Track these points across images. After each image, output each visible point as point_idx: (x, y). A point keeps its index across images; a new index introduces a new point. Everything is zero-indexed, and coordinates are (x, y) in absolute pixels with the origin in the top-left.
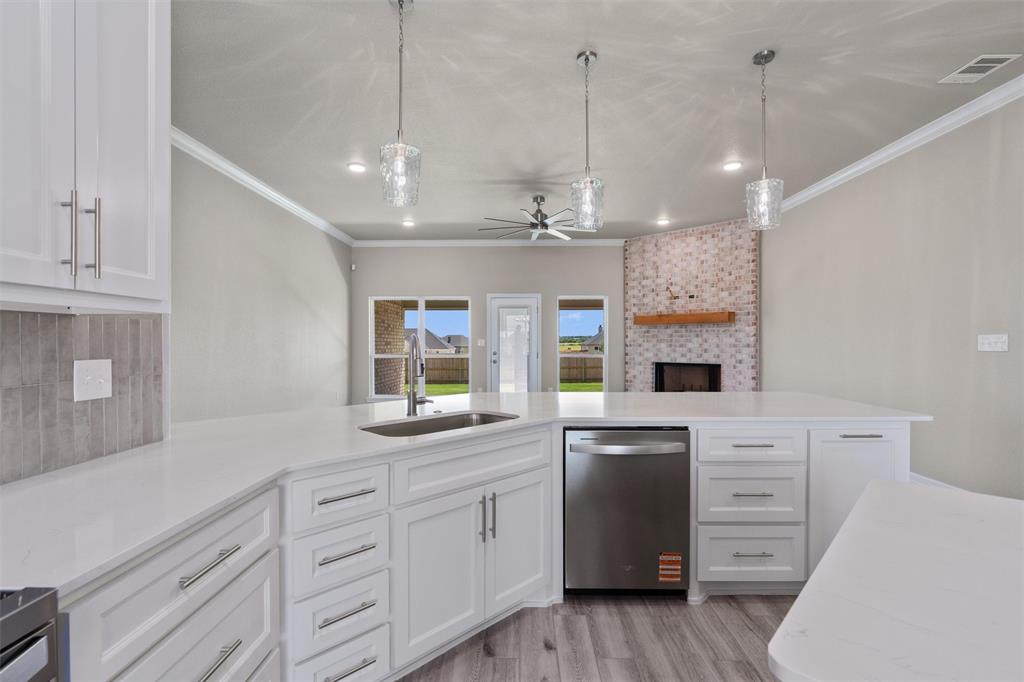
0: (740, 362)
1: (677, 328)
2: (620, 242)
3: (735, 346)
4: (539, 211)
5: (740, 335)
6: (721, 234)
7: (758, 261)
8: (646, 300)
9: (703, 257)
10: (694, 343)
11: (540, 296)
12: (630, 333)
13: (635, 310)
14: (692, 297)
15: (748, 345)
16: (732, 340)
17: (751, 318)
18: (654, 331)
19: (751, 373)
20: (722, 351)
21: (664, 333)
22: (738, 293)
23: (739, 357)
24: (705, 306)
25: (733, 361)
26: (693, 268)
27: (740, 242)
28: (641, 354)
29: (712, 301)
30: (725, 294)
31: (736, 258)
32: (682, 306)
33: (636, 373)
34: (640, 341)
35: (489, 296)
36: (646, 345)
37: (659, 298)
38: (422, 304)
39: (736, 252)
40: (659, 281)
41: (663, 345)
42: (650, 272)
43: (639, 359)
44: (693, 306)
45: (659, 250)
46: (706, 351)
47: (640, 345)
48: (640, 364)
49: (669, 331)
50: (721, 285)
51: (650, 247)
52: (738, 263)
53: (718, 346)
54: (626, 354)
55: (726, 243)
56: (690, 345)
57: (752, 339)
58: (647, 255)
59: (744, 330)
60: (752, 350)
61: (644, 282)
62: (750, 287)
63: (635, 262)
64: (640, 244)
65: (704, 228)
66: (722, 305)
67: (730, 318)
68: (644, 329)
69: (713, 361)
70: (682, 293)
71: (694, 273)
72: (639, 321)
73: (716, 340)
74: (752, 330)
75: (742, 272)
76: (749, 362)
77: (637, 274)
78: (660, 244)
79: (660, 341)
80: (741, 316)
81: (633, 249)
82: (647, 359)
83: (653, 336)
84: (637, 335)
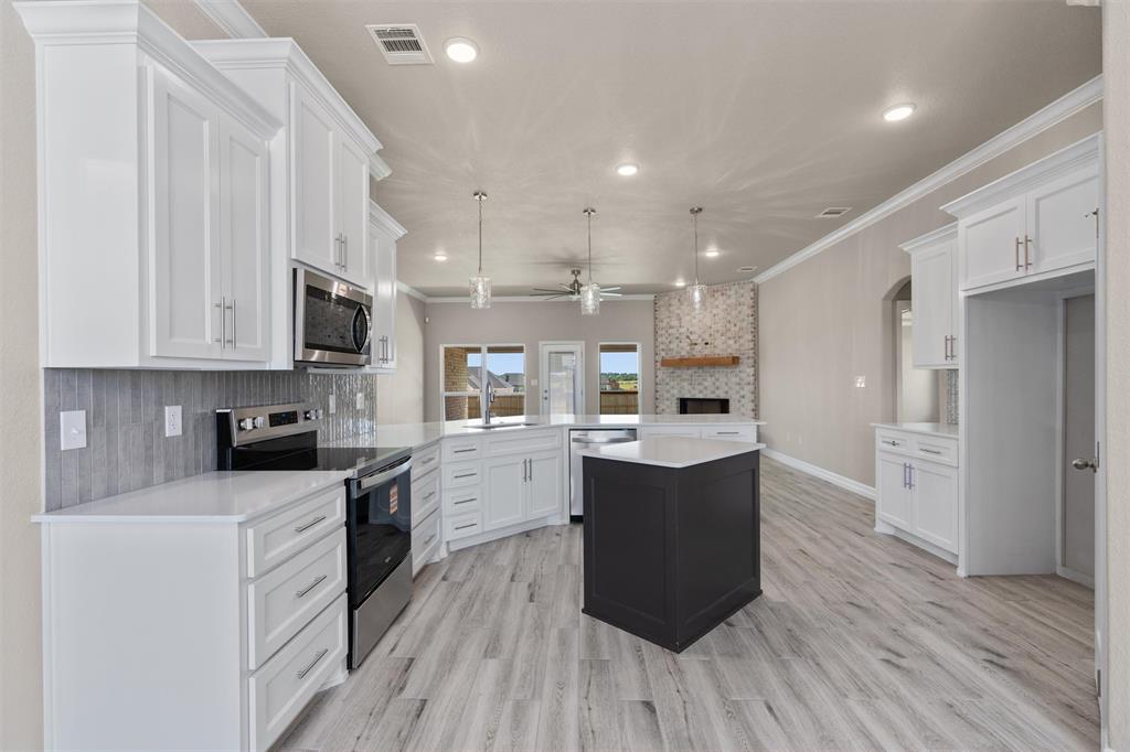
0: (743, 397)
1: (695, 369)
2: (652, 297)
3: (739, 384)
4: (576, 281)
5: (742, 375)
6: (728, 292)
7: (755, 315)
8: (672, 346)
9: (714, 311)
10: (709, 382)
11: (583, 343)
12: (660, 373)
13: (663, 354)
14: (707, 344)
15: (749, 384)
16: (737, 380)
17: (751, 361)
18: (678, 372)
19: (751, 406)
20: (730, 388)
21: (686, 374)
22: (742, 341)
23: (742, 393)
24: (717, 351)
25: (738, 396)
26: (708, 321)
27: (742, 300)
28: (668, 392)
29: (722, 348)
30: (731, 342)
31: (740, 312)
32: (700, 352)
33: (664, 407)
34: (668, 380)
35: (541, 343)
36: (672, 384)
37: (681, 345)
38: (484, 349)
39: (739, 308)
40: (682, 330)
41: (685, 384)
42: (675, 323)
43: (666, 395)
44: (708, 351)
45: (681, 304)
46: (718, 388)
47: (667, 384)
48: (667, 399)
49: (690, 372)
50: (729, 334)
51: (675, 302)
52: (741, 317)
53: (726, 384)
54: (657, 391)
55: (732, 301)
56: (706, 384)
57: (752, 378)
58: (671, 309)
59: (746, 370)
60: (751, 388)
61: (670, 331)
62: (750, 337)
63: (663, 314)
64: (667, 298)
65: (715, 287)
66: (729, 351)
67: (735, 361)
68: (671, 370)
69: (723, 396)
70: (699, 341)
71: (709, 324)
72: (665, 363)
73: (725, 380)
74: (751, 371)
75: (745, 324)
76: (750, 397)
77: (664, 324)
78: (682, 299)
79: (684, 380)
80: (744, 360)
81: (661, 303)
82: (673, 396)
83: (678, 376)
84: (665, 376)
